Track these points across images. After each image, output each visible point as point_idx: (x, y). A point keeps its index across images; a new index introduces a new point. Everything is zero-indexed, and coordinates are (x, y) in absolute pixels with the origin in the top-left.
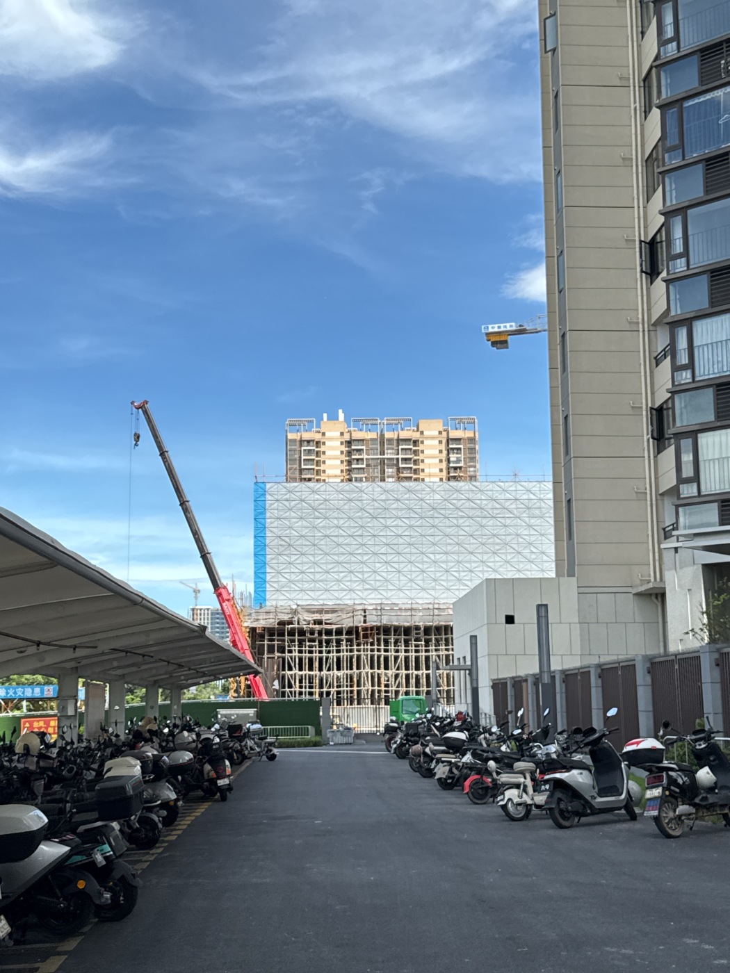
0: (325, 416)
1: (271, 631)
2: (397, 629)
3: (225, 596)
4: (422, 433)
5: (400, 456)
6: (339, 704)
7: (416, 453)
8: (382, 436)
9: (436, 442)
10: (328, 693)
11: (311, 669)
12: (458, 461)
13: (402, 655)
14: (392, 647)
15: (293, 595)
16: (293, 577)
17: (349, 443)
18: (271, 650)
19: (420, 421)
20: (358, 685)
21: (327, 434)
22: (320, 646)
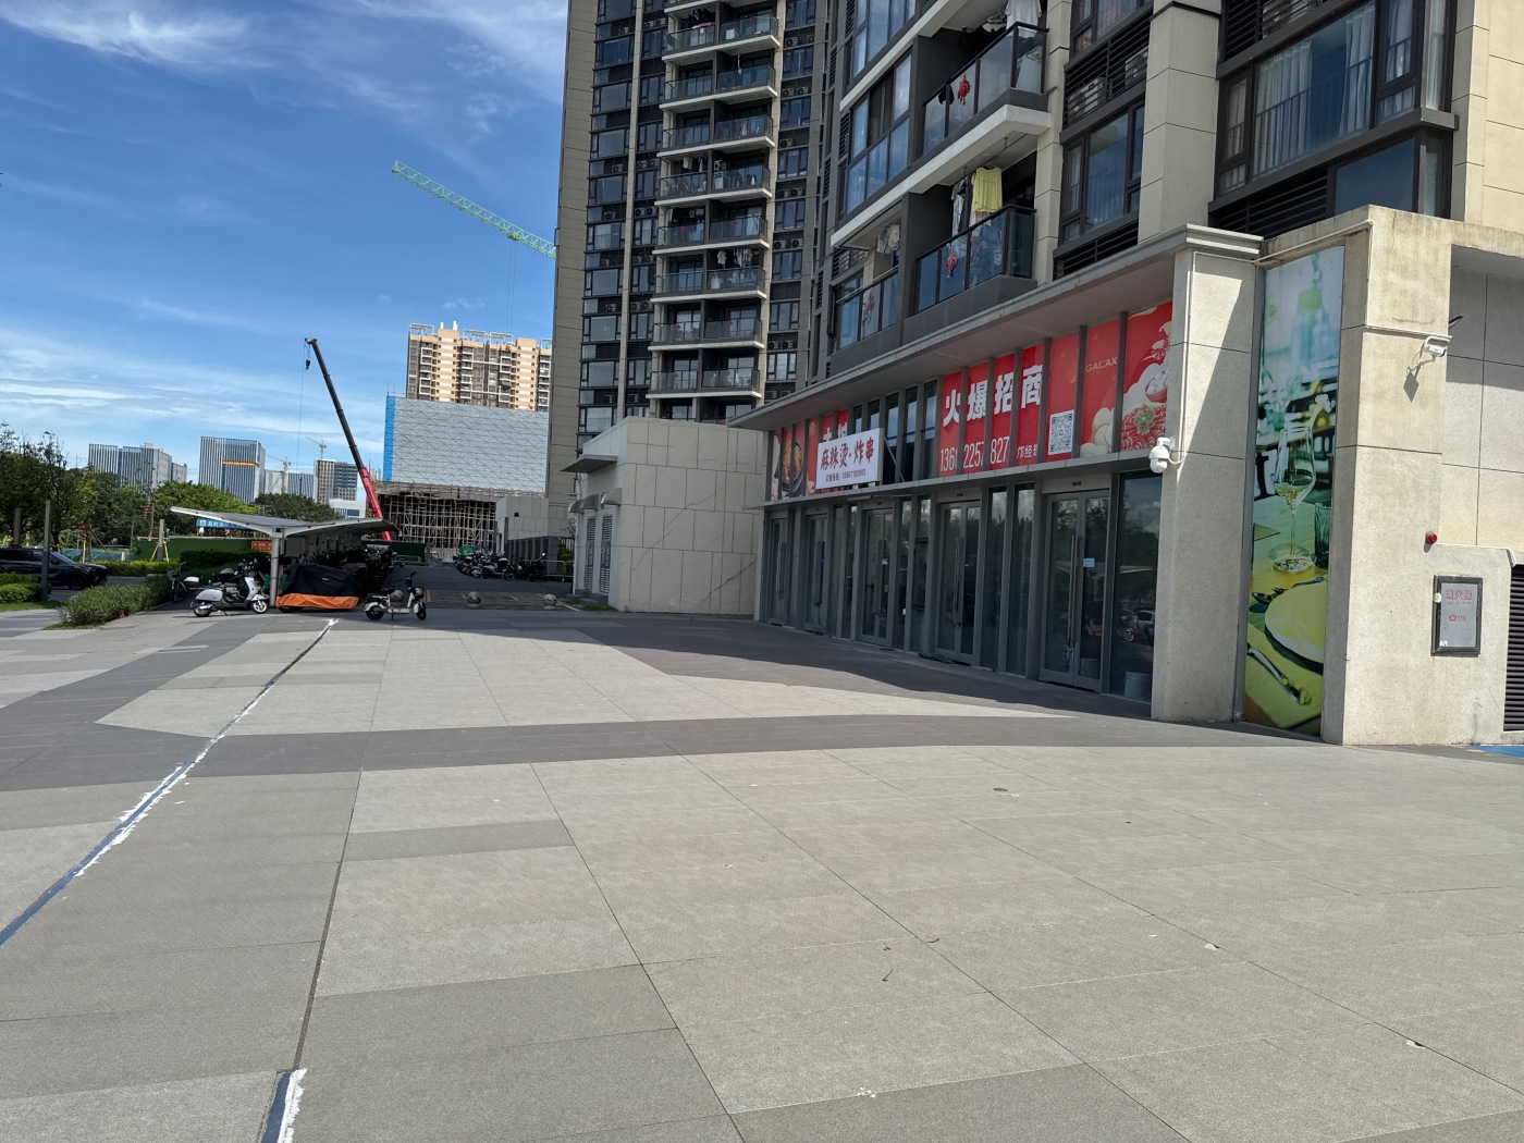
0: (442, 324)
1: (395, 498)
2: (479, 503)
3: (365, 474)
4: (519, 348)
5: (501, 364)
6: (438, 546)
7: (514, 363)
8: (488, 346)
9: (530, 357)
10: (431, 540)
11: (421, 523)
12: (546, 373)
13: (482, 519)
14: (475, 514)
15: (410, 475)
16: (412, 463)
17: (460, 349)
18: (394, 509)
19: (519, 339)
20: (452, 536)
21: (443, 339)
22: (428, 509)
